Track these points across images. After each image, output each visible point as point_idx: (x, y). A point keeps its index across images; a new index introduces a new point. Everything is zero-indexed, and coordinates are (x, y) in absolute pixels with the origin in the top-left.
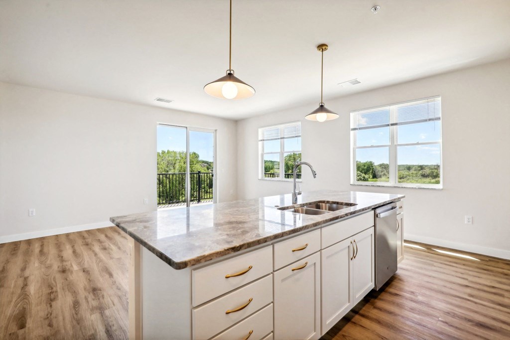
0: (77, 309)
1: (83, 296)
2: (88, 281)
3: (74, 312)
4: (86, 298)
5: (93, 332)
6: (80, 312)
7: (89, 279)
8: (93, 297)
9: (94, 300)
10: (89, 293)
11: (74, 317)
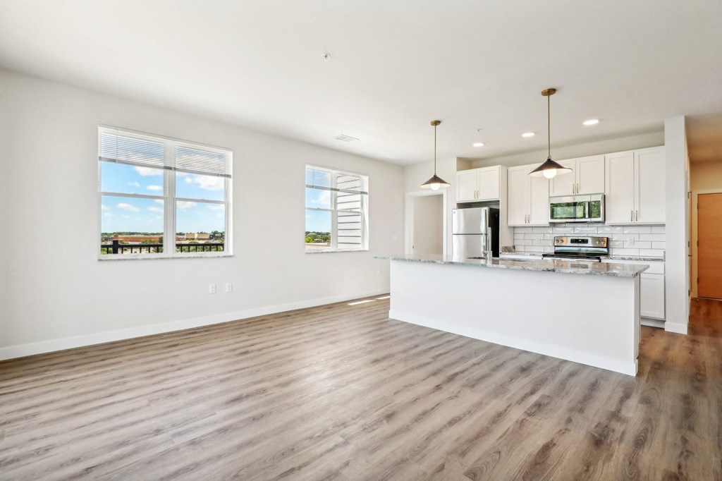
0: (644, 435)
1: (623, 445)
2: (591, 469)
3: (649, 434)
4: (621, 439)
5: (640, 405)
6: (642, 428)
7: (588, 470)
8: (611, 434)
9: (613, 431)
10: (611, 443)
11: (652, 428)
